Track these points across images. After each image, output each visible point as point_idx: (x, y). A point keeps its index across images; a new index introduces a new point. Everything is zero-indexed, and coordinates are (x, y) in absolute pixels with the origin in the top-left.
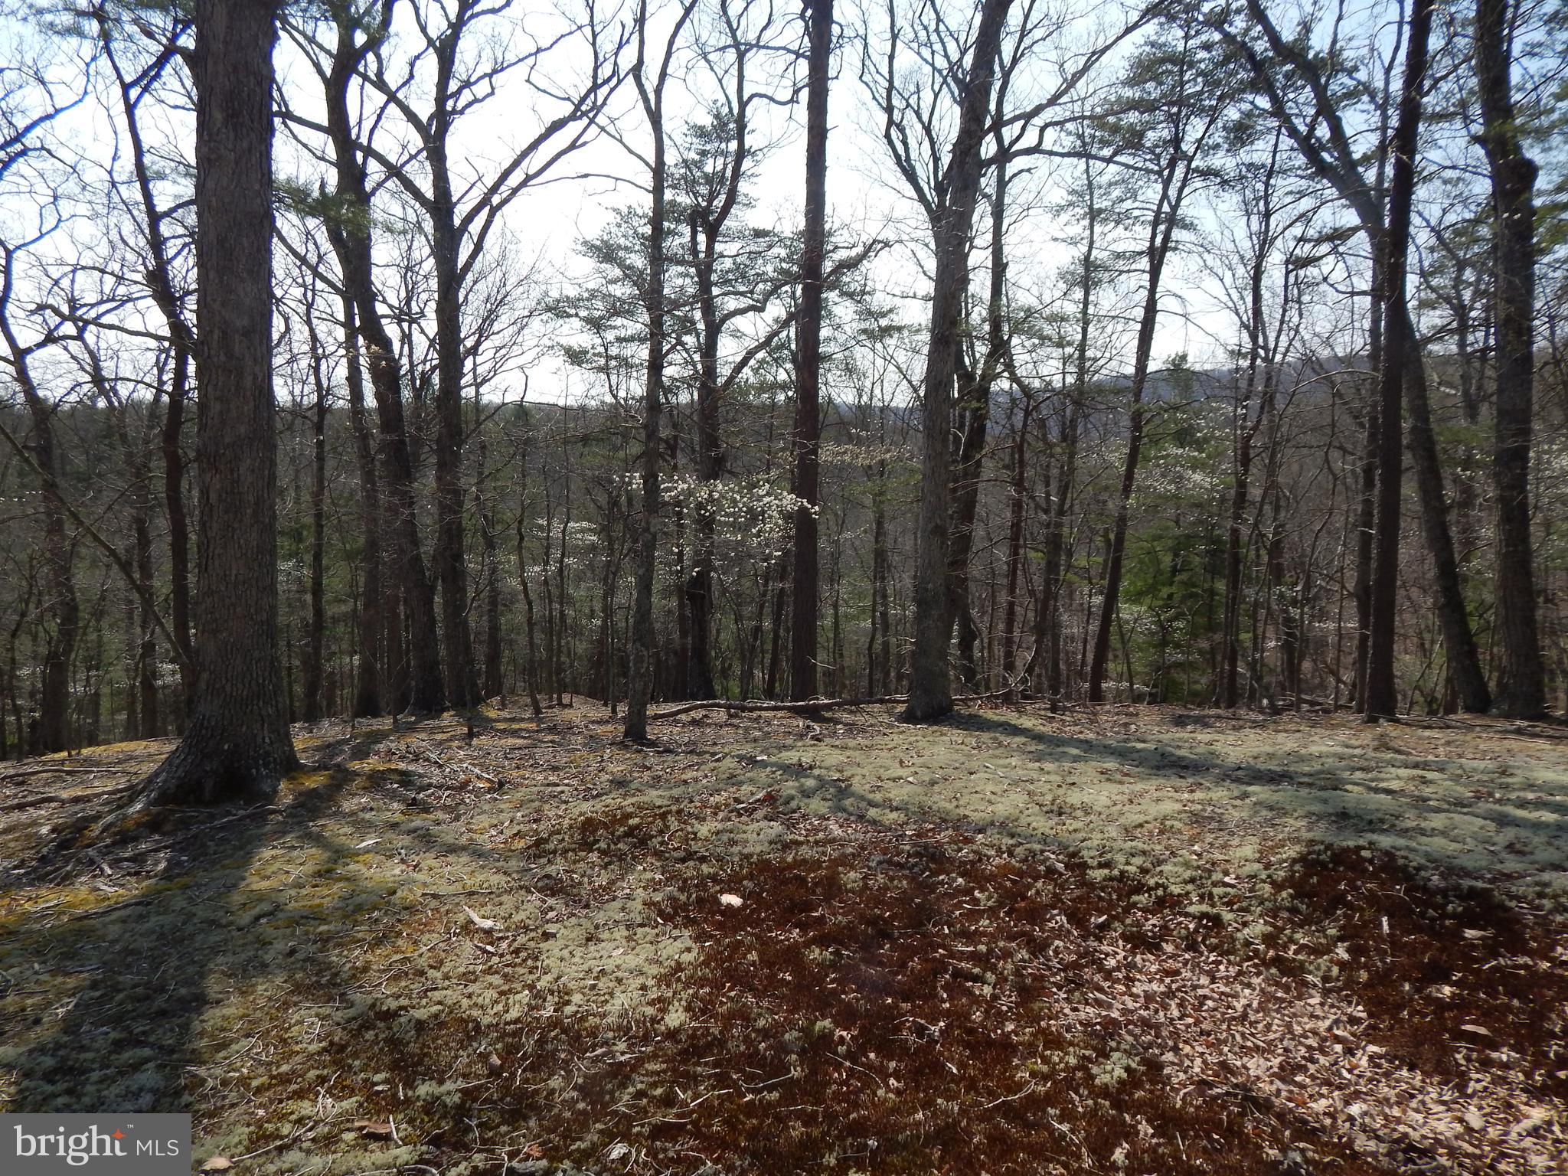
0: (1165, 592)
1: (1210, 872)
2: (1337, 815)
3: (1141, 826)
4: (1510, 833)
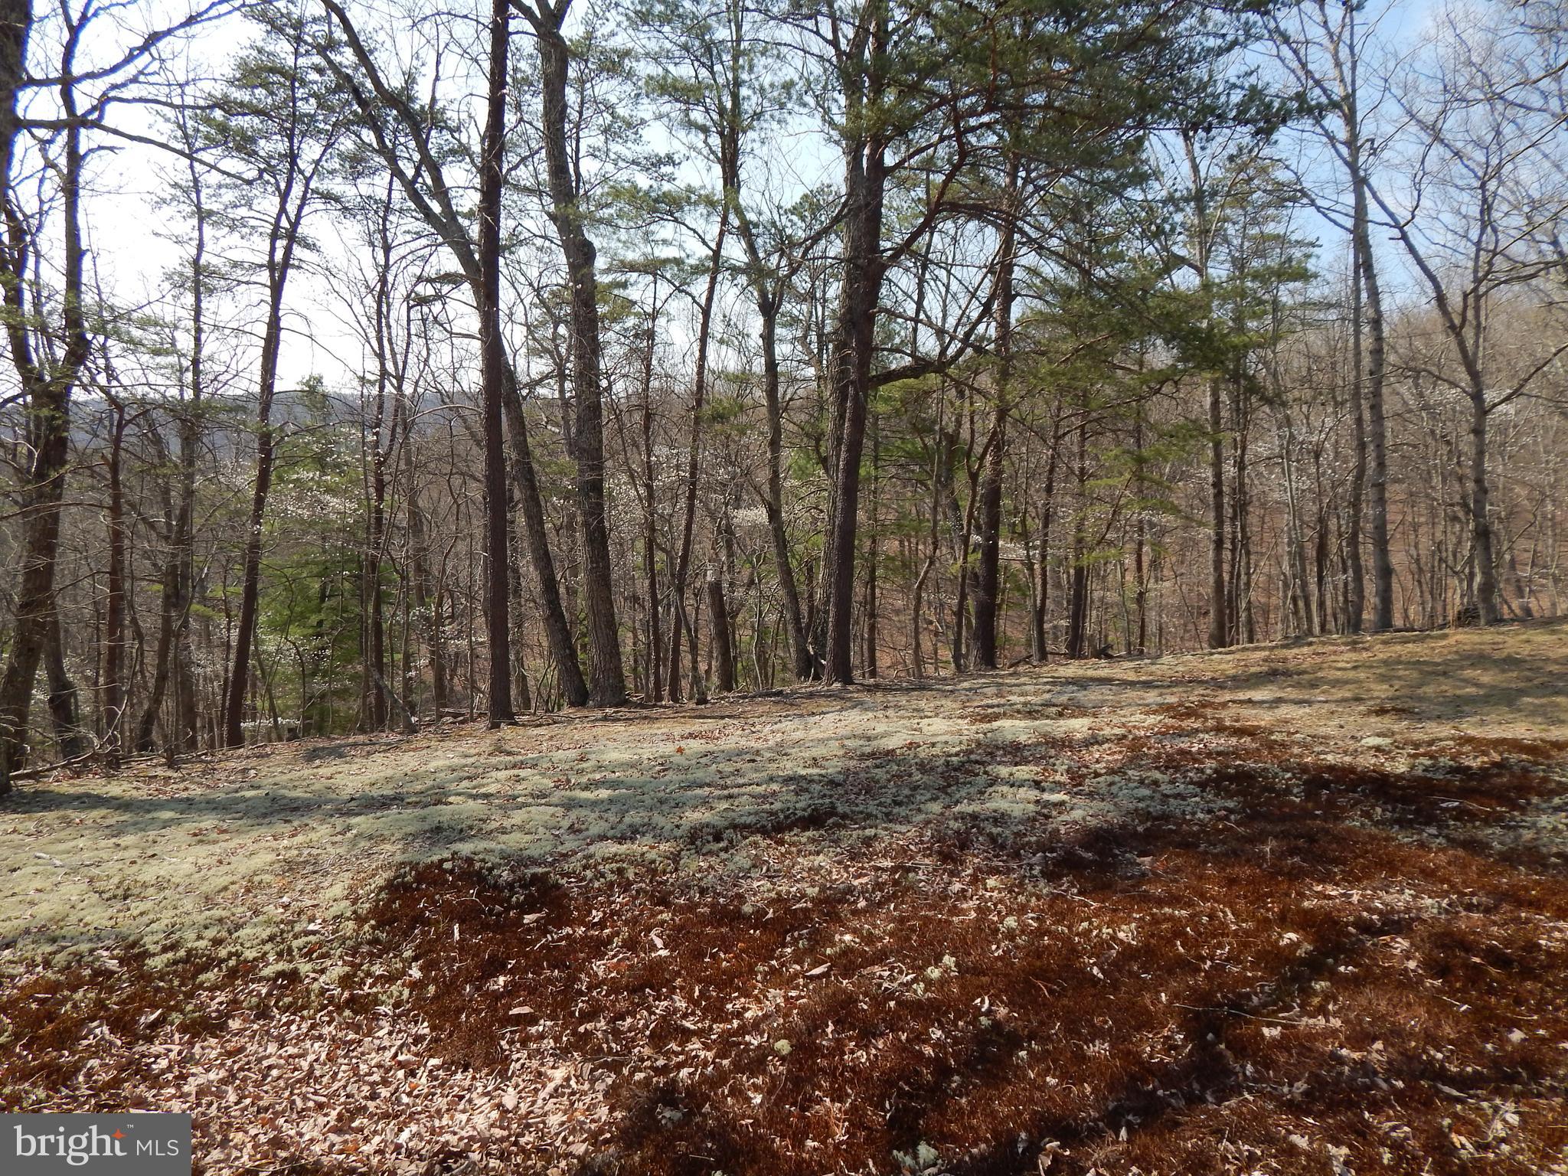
0: (314, 619)
1: (292, 923)
2: (431, 830)
3: (225, 888)
4: (573, 815)
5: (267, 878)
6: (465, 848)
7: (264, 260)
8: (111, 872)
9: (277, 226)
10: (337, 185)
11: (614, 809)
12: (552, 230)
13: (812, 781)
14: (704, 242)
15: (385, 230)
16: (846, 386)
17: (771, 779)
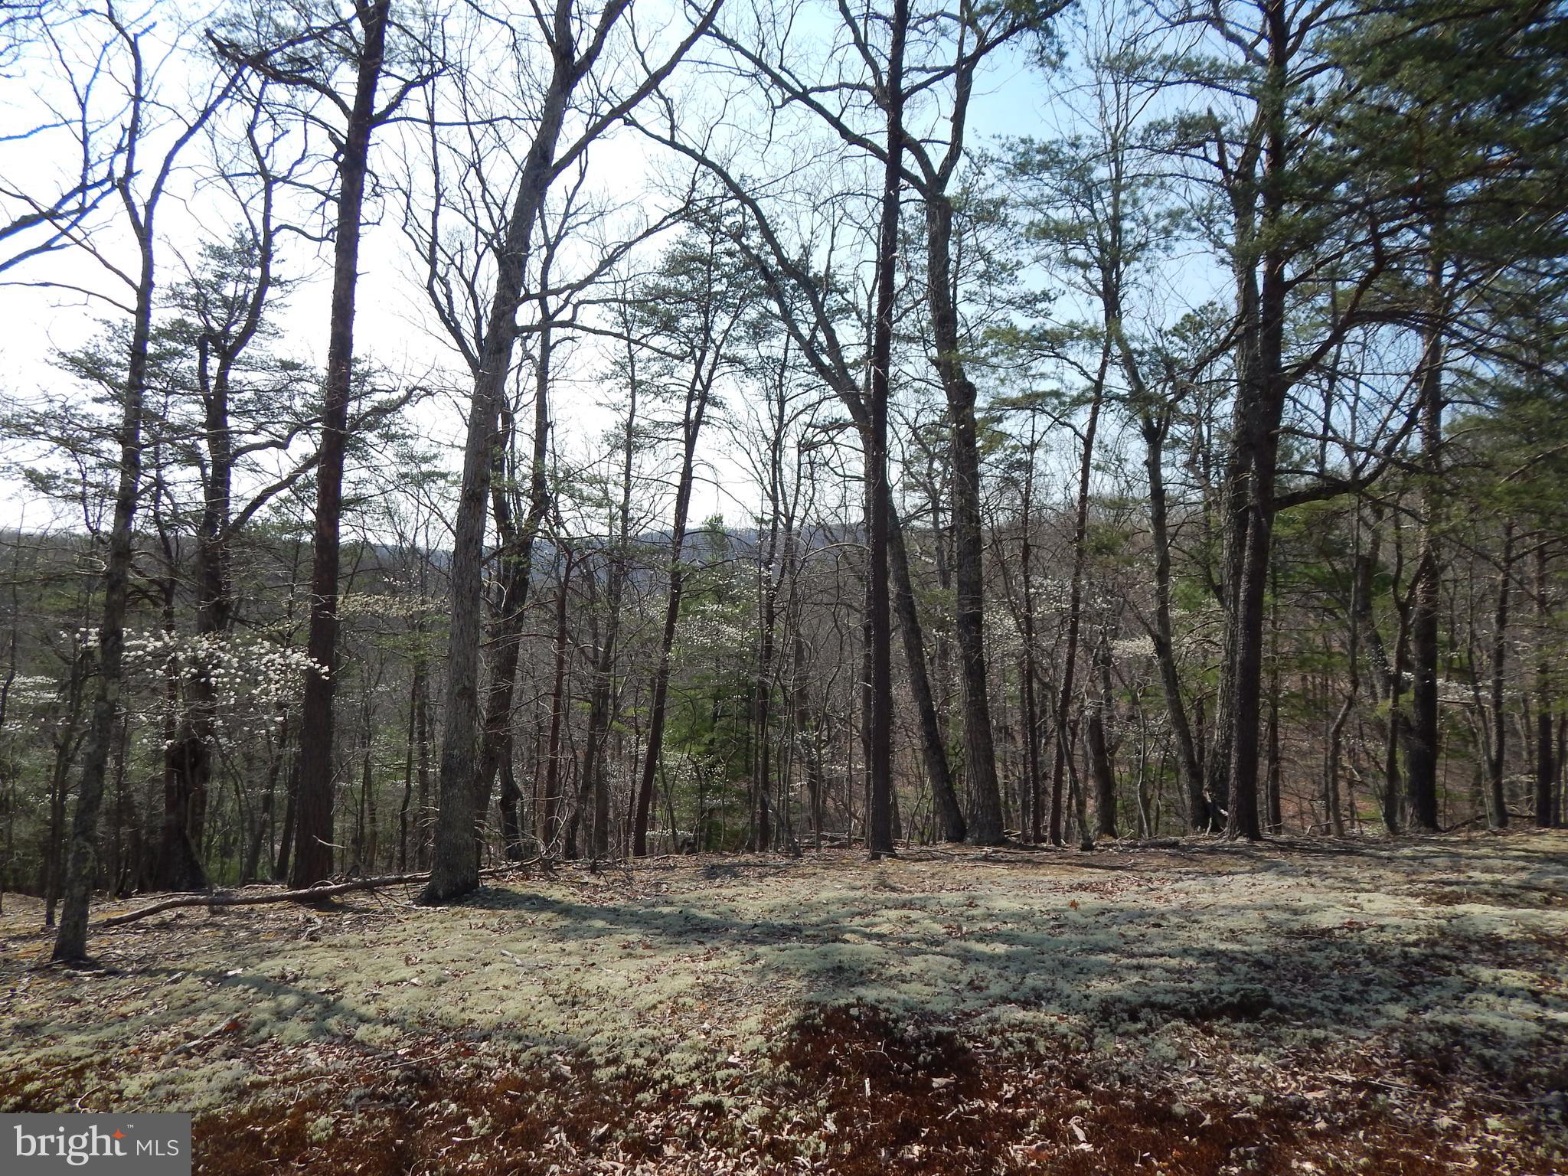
0: (707, 737)
1: (714, 1052)
2: (833, 970)
3: (654, 1007)
4: (972, 970)
5: (689, 1001)
6: (870, 994)
7: (681, 418)
8: (562, 976)
9: (692, 389)
10: (742, 350)
11: (1013, 967)
12: (933, 373)
13: (1233, 959)
14: (1085, 374)
15: (781, 385)
16: (1246, 511)
17: (1186, 952)
